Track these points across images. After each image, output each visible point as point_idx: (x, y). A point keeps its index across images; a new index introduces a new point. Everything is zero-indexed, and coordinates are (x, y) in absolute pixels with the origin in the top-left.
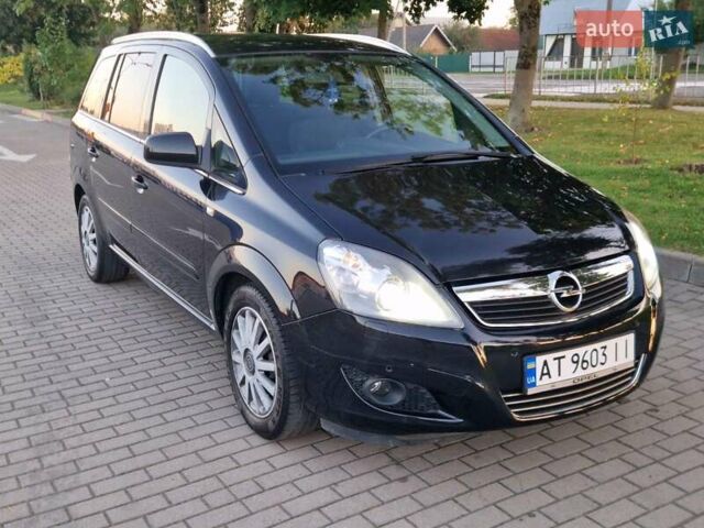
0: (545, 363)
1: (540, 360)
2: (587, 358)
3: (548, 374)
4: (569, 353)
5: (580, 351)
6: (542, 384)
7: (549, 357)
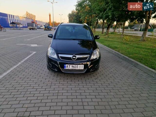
0: (67, 66)
1: (66, 65)
2: (74, 66)
3: (68, 67)
4: (71, 65)
5: (73, 65)
6: (67, 68)
7: (68, 65)
